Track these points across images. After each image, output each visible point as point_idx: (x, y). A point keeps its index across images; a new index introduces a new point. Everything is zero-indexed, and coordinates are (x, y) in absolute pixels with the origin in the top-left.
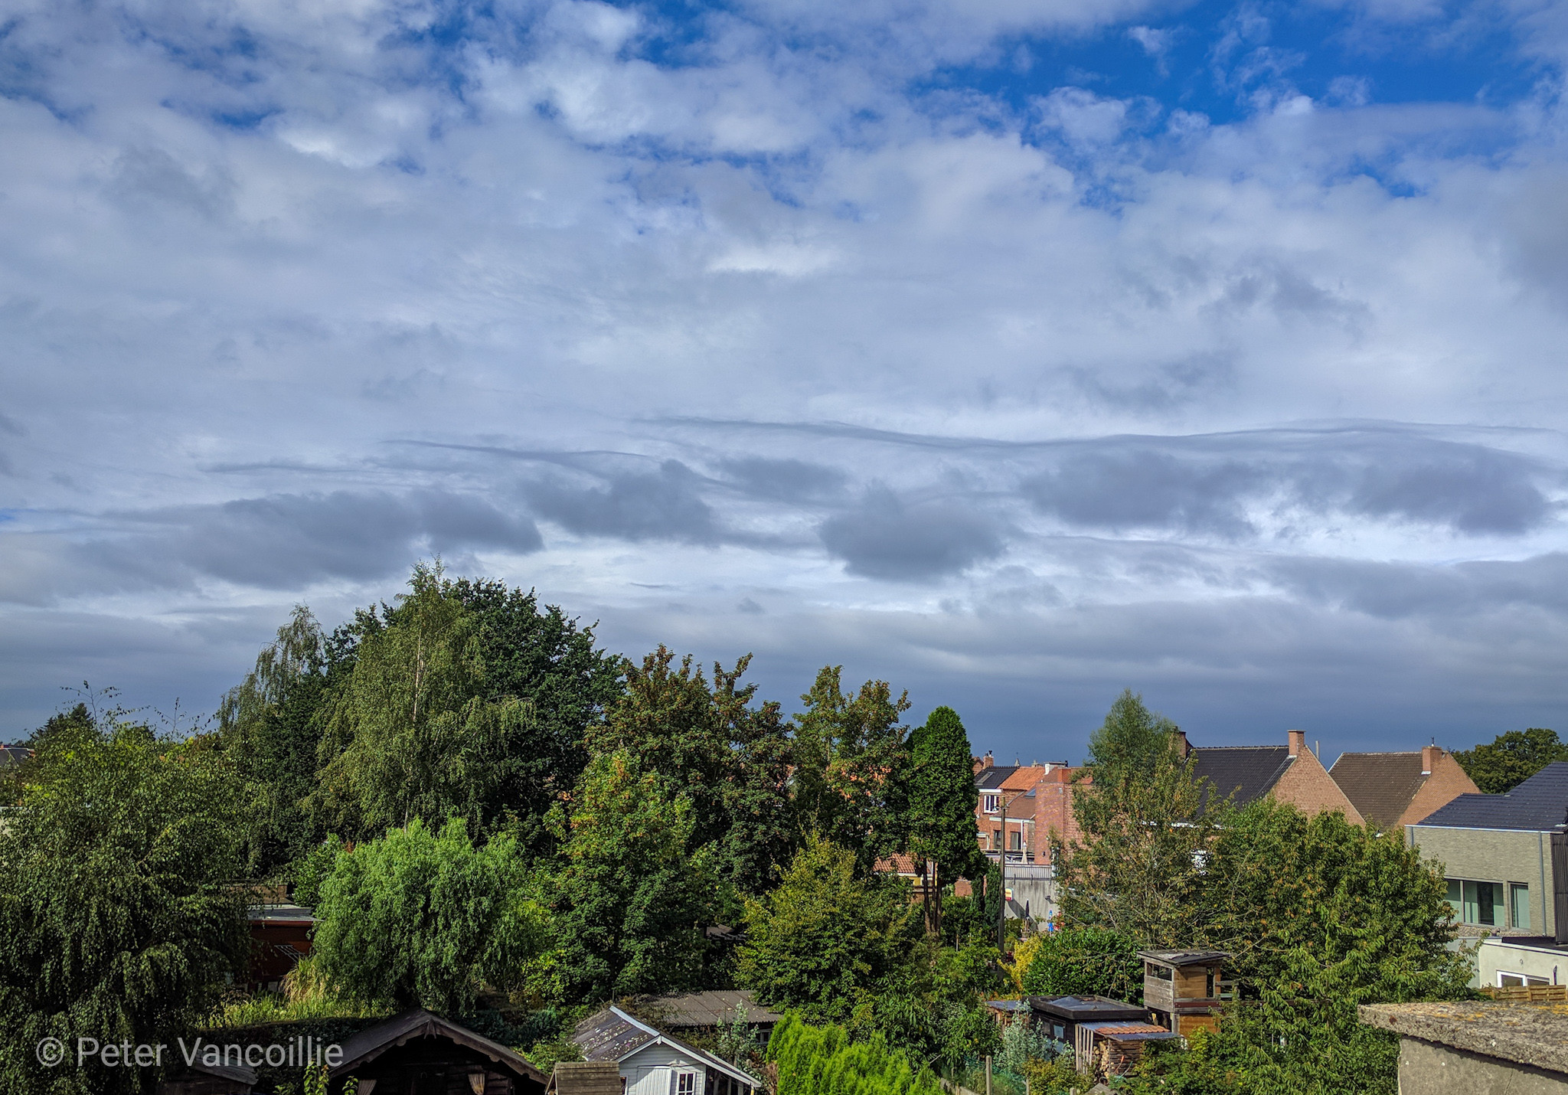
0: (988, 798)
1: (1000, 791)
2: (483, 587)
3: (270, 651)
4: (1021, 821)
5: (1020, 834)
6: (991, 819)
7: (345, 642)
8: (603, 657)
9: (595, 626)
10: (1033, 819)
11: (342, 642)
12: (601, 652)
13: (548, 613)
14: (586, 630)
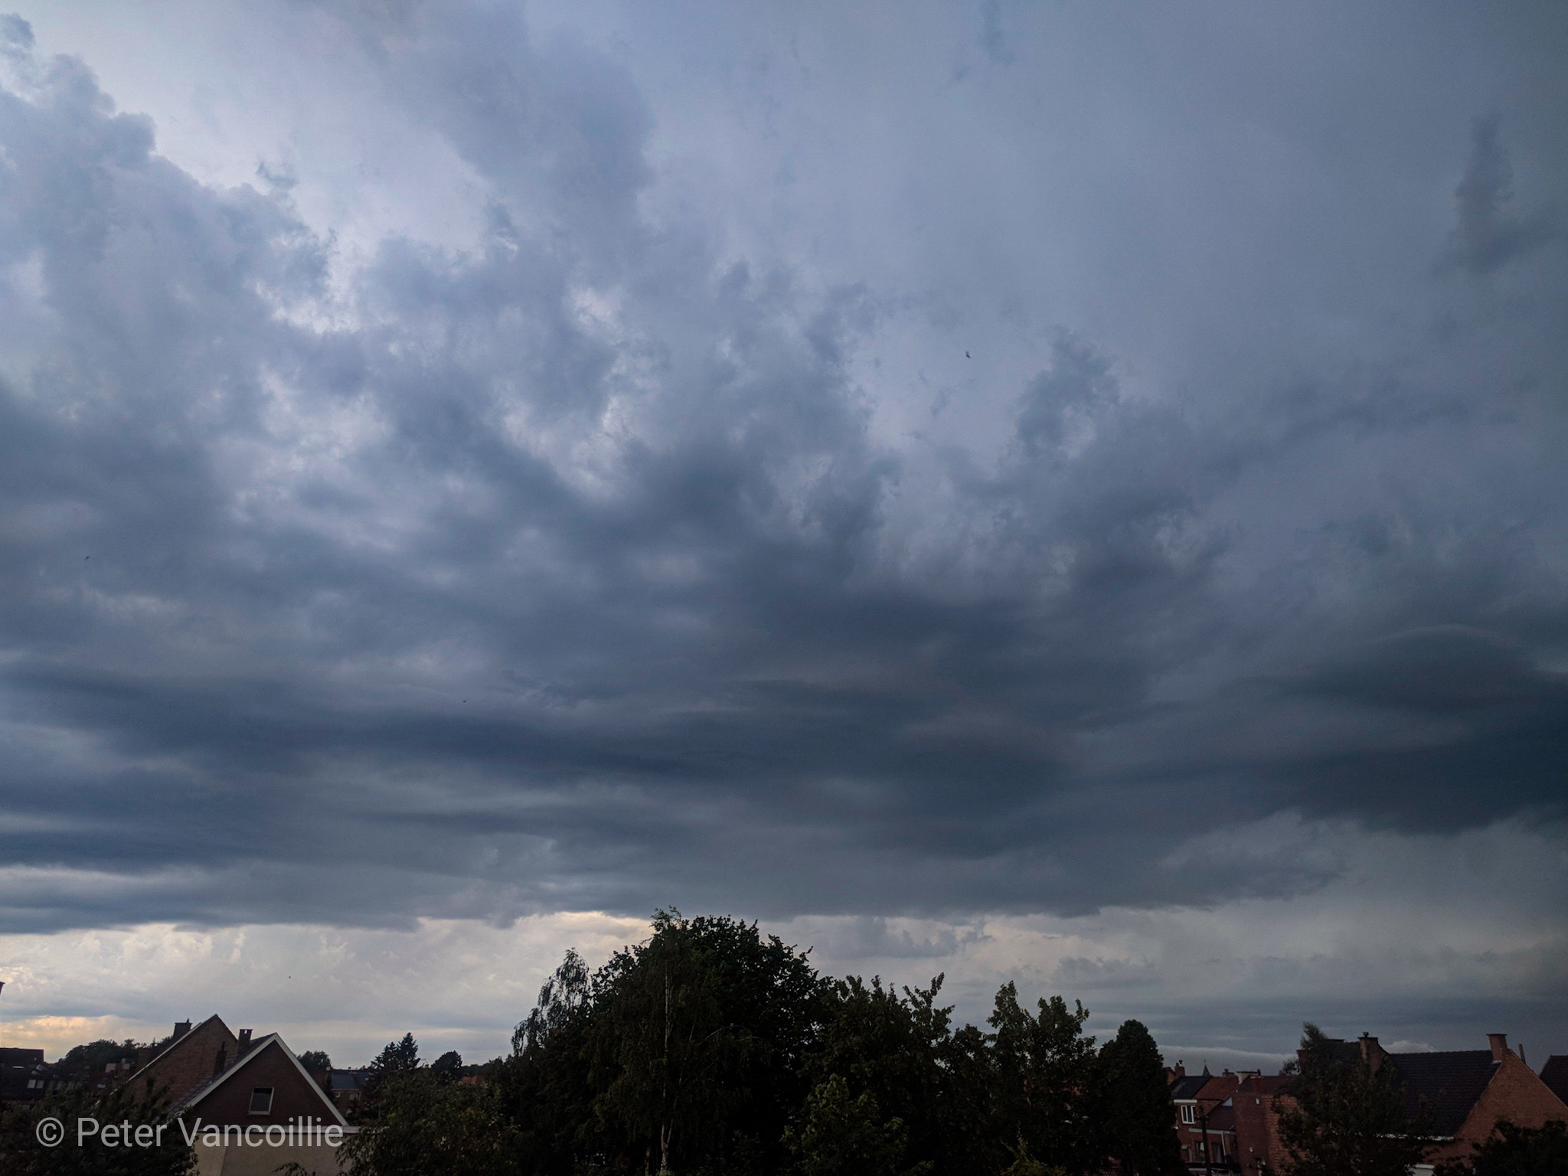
0: (1184, 1108)
1: (1195, 1101)
2: (715, 922)
3: (549, 986)
4: (1221, 1132)
5: (1221, 1146)
6: (1191, 1130)
7: (608, 975)
8: (818, 978)
9: (809, 952)
10: (1233, 1130)
11: (605, 977)
12: (816, 974)
13: (770, 941)
14: (803, 955)
